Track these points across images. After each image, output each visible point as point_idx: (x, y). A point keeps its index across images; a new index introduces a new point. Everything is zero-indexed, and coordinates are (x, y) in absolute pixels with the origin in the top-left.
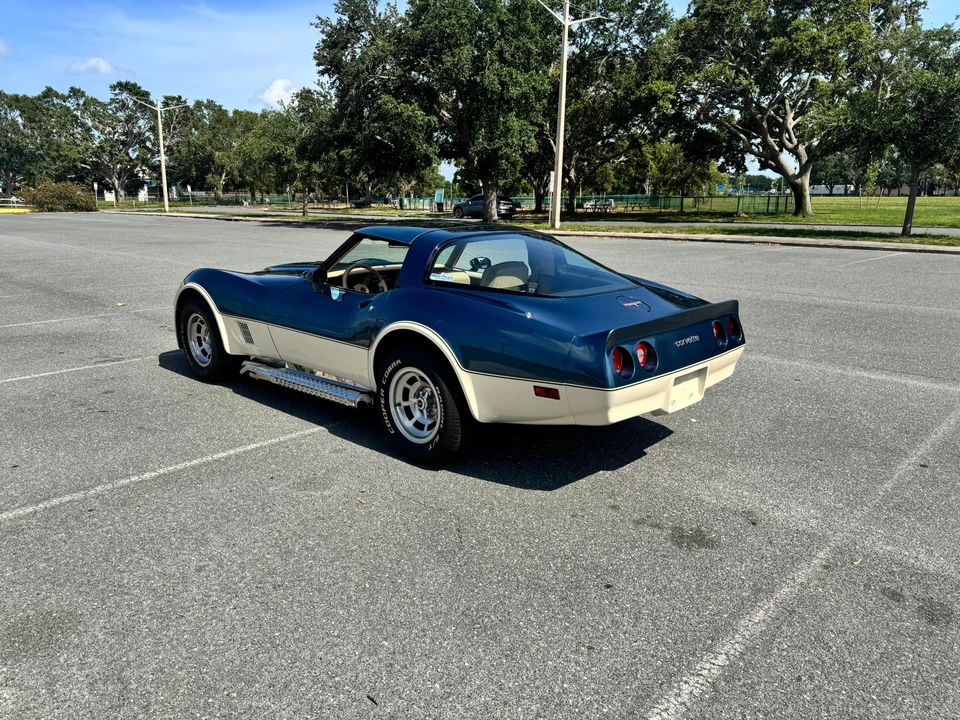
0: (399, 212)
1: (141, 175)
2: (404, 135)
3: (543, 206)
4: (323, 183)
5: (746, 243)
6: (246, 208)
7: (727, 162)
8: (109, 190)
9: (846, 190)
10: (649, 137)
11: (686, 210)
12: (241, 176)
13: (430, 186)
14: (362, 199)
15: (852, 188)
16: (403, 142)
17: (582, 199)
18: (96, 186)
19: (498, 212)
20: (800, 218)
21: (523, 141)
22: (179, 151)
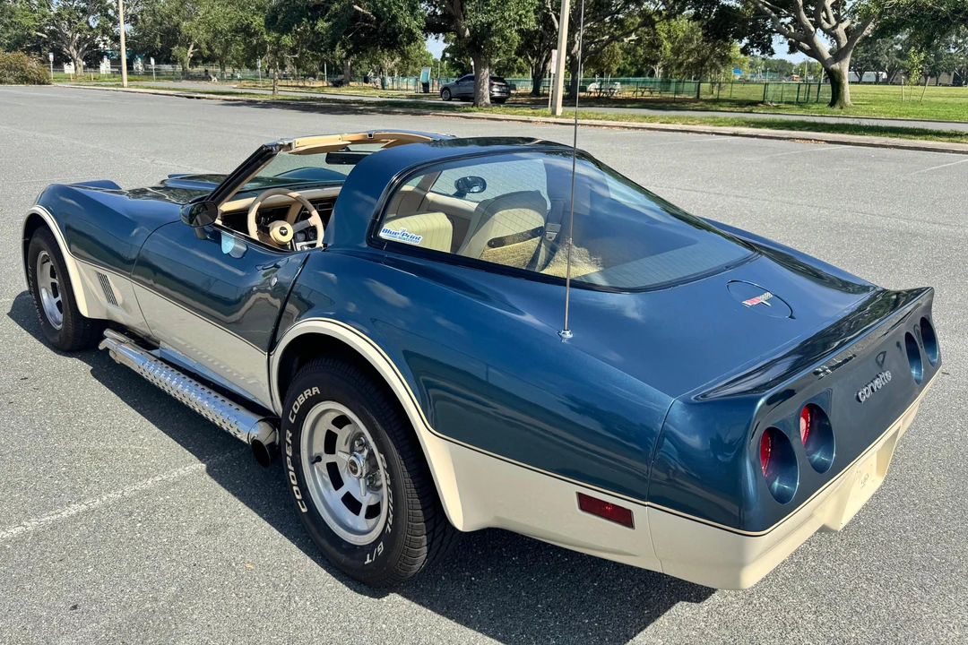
0: (381, 92)
1: (101, 45)
2: (386, 6)
3: (541, 88)
4: (295, 58)
5: (784, 139)
6: (214, 85)
7: (751, 44)
8: (68, 61)
9: (877, 77)
10: (664, 13)
11: (702, 97)
12: (209, 48)
13: (415, 64)
14: (340, 77)
15: (885, 75)
16: (384, 13)
17: (584, 82)
18: (51, 57)
19: (491, 95)
20: (836, 109)
21: (520, 16)
22: (143, 21)
